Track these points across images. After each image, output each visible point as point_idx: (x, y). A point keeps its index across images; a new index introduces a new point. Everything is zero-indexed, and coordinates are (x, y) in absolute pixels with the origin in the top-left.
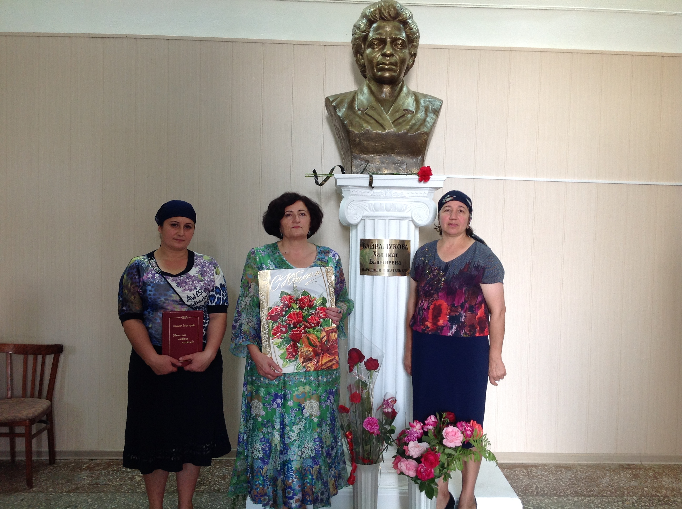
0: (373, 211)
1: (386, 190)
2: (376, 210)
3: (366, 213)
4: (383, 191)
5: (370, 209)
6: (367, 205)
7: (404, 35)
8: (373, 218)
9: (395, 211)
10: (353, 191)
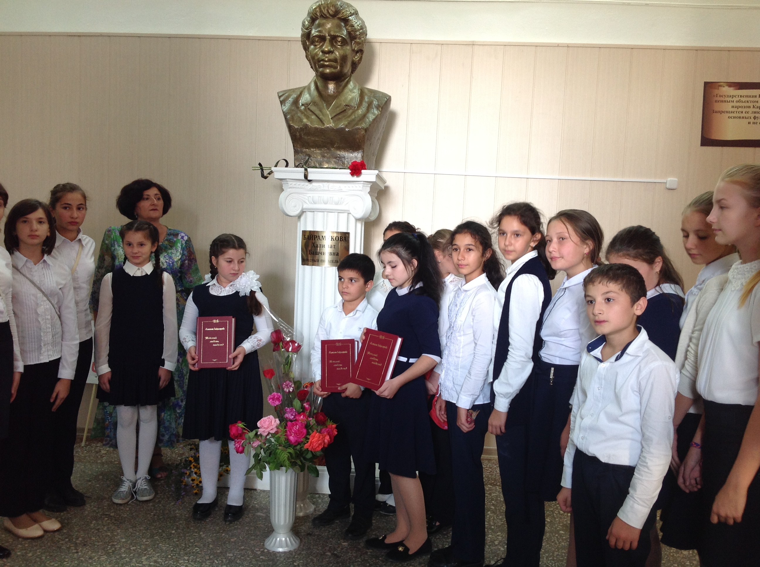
0: (312, 204)
2: (315, 203)
3: (305, 206)
6: (307, 198)
7: (345, 32)
9: (332, 204)
10: (292, 184)
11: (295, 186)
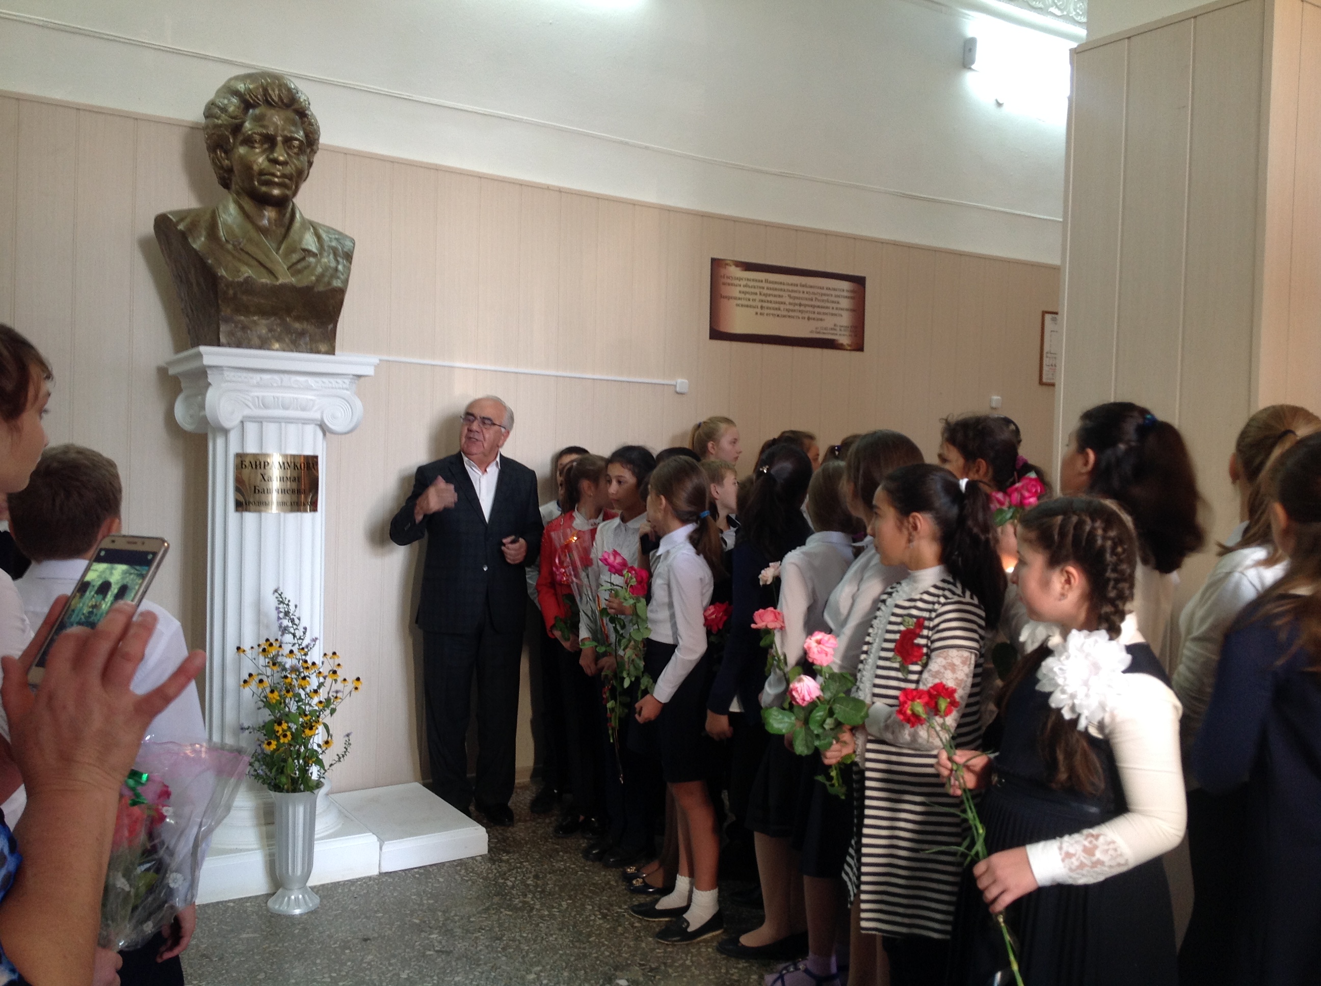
1: (282, 376)
2: (266, 407)
4: (276, 377)
5: (254, 405)
7: (302, 133)
8: (259, 420)
11: (235, 379)
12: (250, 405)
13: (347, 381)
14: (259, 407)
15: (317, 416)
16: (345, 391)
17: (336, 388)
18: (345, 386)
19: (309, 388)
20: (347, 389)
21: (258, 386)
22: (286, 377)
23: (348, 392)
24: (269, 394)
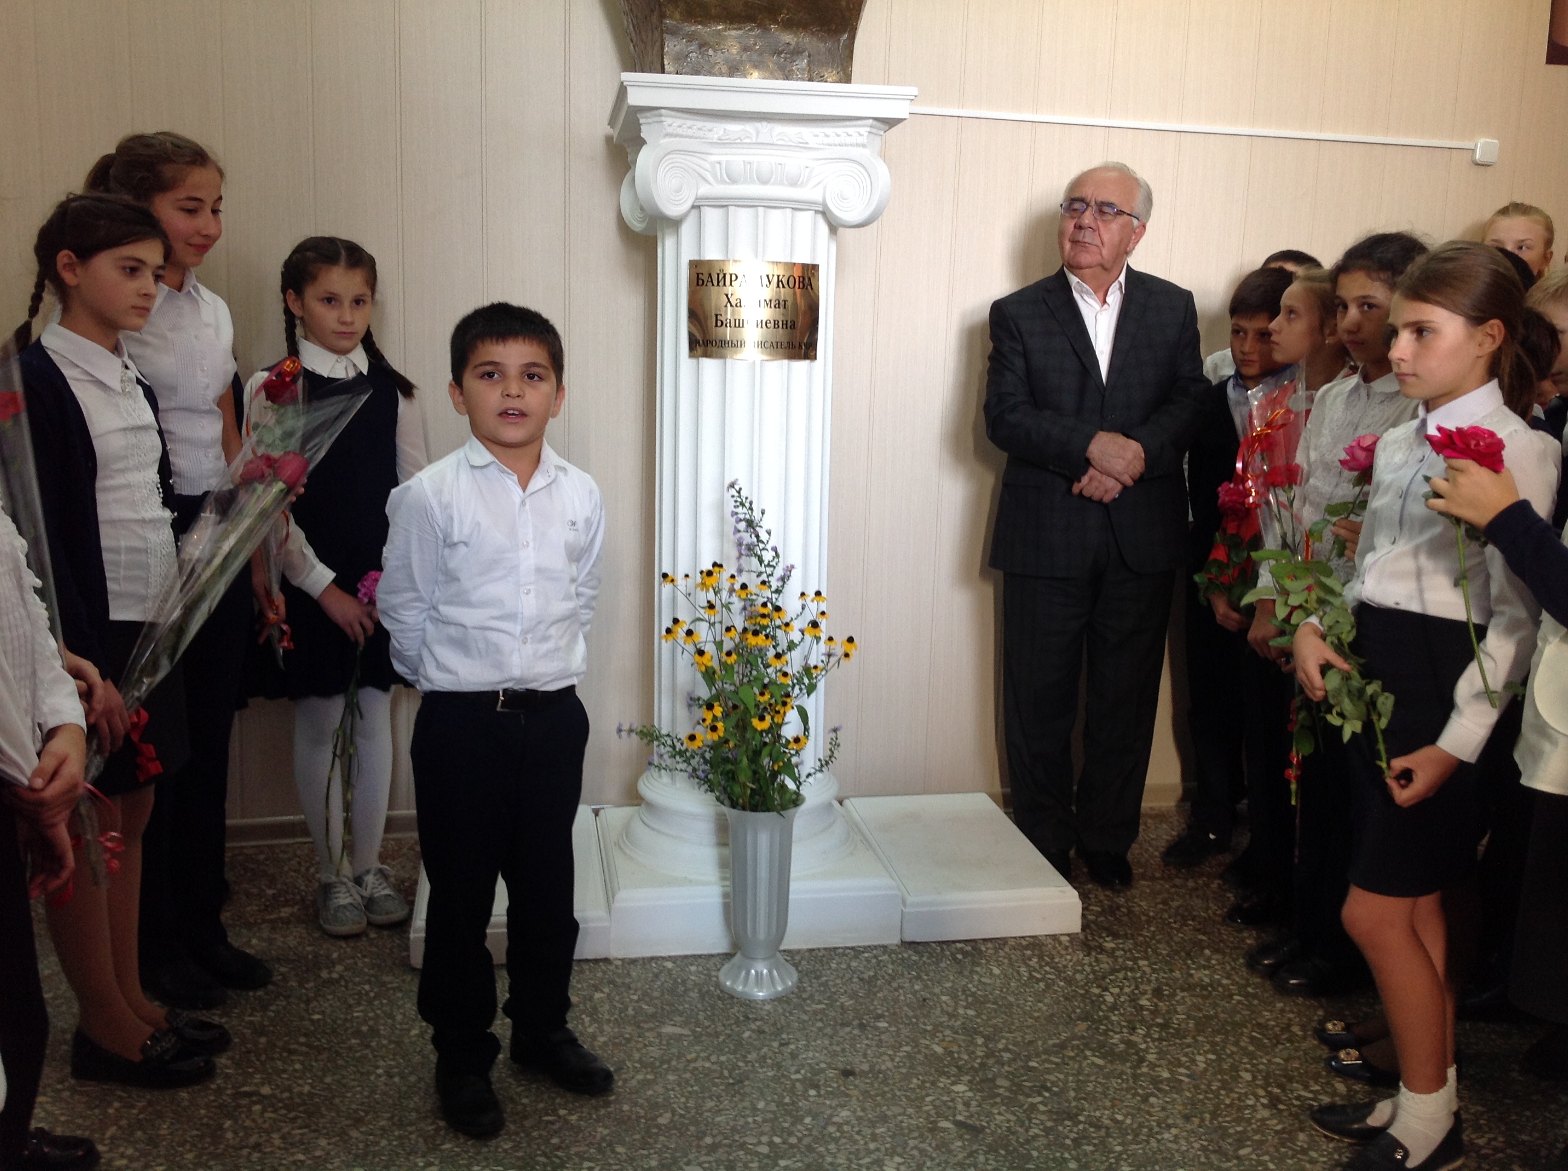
0: (726, 183)
1: (758, 125)
2: (733, 181)
3: (704, 190)
4: (749, 127)
5: (714, 176)
6: (707, 166)
8: (723, 204)
9: (781, 184)
10: (672, 123)
11: (680, 131)
12: (709, 177)
13: (864, 131)
14: (723, 182)
15: (816, 195)
16: (861, 149)
17: (846, 145)
18: (860, 140)
19: (803, 146)
20: (864, 146)
21: (721, 143)
22: (764, 127)
23: (866, 152)
24: (736, 159)
